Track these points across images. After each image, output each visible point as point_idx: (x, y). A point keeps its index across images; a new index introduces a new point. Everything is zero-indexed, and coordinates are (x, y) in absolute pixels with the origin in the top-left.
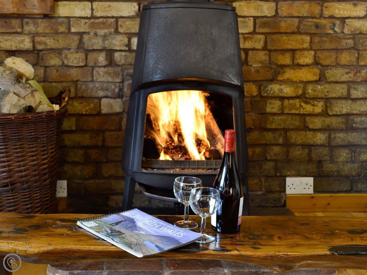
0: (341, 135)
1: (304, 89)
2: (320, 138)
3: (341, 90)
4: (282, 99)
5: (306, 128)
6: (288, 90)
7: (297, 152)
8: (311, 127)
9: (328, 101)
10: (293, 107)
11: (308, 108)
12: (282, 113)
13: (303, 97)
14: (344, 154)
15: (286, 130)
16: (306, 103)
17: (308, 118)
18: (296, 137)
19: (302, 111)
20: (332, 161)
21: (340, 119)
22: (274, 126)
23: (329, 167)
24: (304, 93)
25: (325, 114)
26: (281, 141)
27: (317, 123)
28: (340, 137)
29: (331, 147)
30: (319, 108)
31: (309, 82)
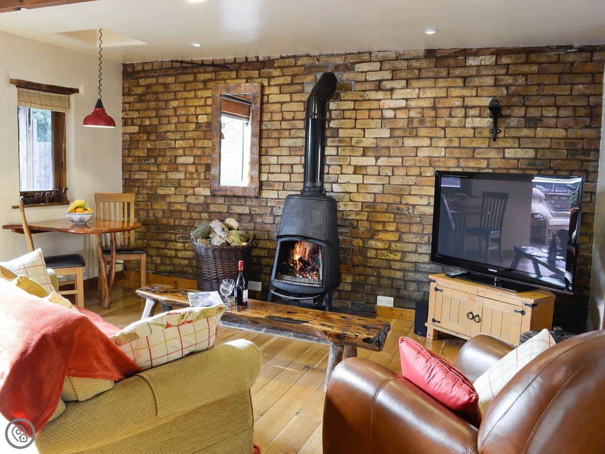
0: (411, 274)
1: (390, 245)
2: (399, 275)
3: (412, 247)
4: (377, 249)
5: (390, 268)
6: (380, 245)
7: (385, 282)
8: (393, 267)
9: (403, 252)
10: (383, 255)
11: (392, 256)
12: (376, 258)
13: (389, 249)
14: (413, 286)
15: (379, 268)
16: (390, 253)
17: (391, 262)
18: (384, 273)
19: (388, 258)
20: (406, 289)
21: (411, 265)
22: (371, 265)
23: (404, 293)
24: (389, 247)
25: (401, 260)
26: (375, 274)
27: (397, 265)
28: (411, 275)
29: (406, 281)
30: (398, 256)
31: (393, 241)
